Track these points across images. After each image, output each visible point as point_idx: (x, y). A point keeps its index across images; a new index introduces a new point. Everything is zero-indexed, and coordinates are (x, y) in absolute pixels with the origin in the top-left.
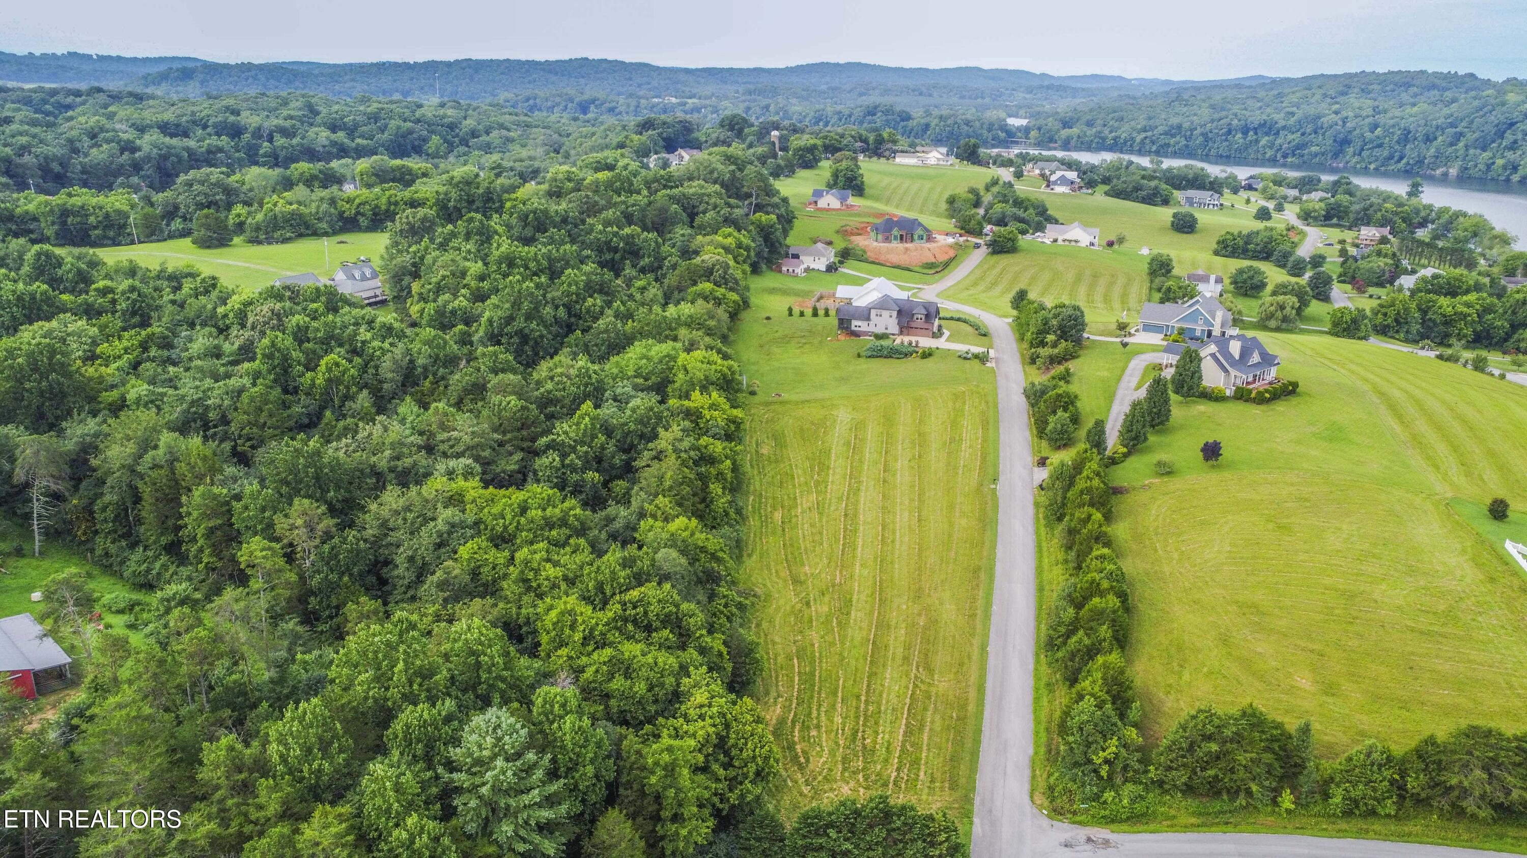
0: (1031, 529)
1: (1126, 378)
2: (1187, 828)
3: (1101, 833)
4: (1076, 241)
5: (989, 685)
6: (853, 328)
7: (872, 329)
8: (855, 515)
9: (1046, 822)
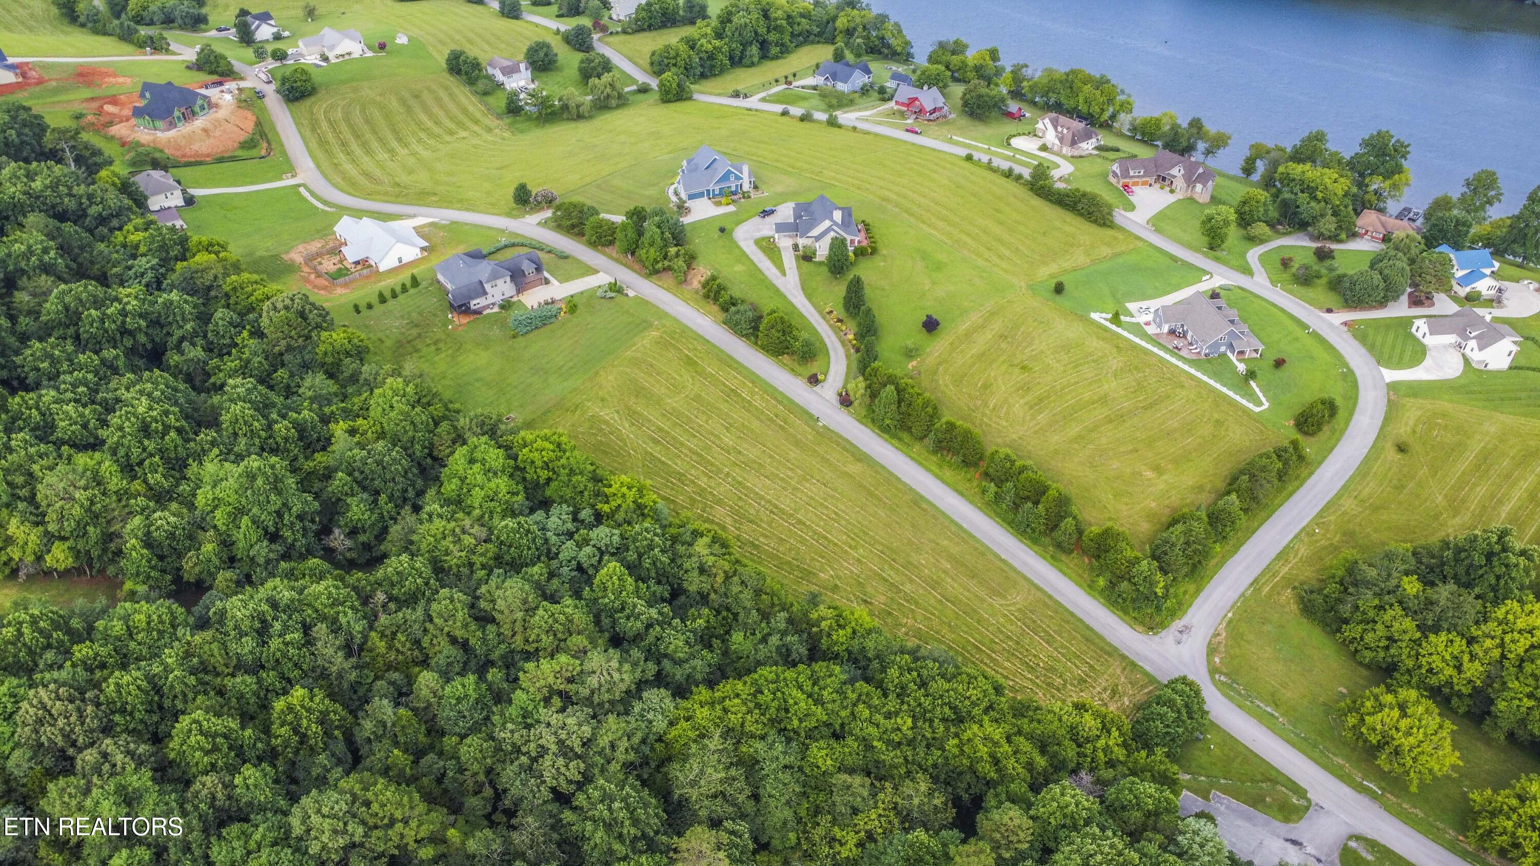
0: (889, 447)
1: (760, 265)
2: (1198, 591)
3: (1178, 624)
4: (349, 54)
5: (1036, 581)
6: (473, 307)
7: (490, 300)
8: (776, 507)
9: (1156, 638)
